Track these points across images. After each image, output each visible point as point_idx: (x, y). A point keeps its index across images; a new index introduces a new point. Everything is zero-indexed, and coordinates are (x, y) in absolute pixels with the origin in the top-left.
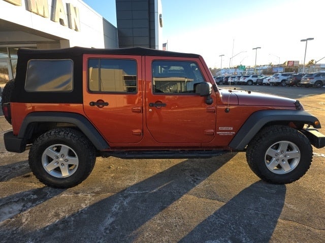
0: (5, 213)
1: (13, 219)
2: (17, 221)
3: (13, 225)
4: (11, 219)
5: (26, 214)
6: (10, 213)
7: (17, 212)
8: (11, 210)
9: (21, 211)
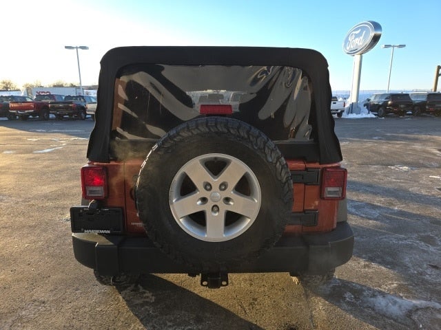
0: (400, 307)
1: (401, 295)
2: (400, 291)
3: (408, 291)
4: (402, 297)
5: (384, 288)
6: (395, 303)
7: (389, 296)
8: (390, 304)
9: (383, 294)
